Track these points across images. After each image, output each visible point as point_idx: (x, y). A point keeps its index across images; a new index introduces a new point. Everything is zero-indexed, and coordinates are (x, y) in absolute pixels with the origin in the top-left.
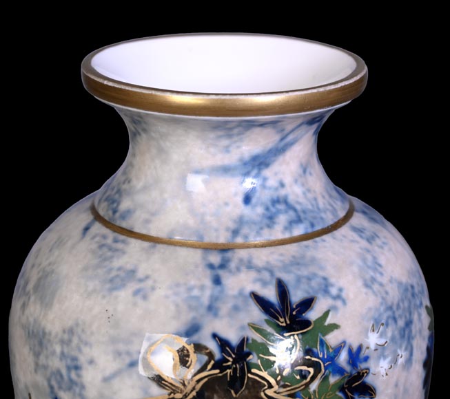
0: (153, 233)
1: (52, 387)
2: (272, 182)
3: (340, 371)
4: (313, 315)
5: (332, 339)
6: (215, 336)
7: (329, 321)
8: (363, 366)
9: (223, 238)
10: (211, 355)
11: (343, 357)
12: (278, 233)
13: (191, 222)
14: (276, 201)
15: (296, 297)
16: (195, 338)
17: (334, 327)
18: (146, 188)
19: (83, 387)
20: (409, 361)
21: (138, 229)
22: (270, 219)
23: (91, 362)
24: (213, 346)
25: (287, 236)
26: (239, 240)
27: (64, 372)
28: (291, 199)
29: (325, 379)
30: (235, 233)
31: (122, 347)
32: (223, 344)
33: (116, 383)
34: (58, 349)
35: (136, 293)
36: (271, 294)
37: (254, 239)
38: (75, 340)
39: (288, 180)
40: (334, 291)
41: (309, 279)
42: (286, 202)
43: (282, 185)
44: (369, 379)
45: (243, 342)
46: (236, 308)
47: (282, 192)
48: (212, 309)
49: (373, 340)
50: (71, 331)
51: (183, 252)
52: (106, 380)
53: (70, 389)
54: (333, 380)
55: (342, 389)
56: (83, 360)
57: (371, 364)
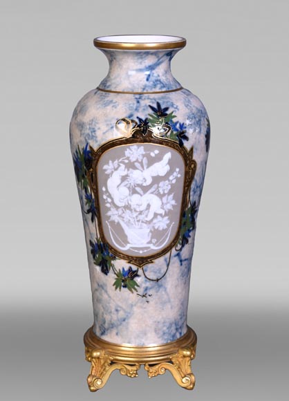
0: (118, 91)
1: (86, 140)
2: (155, 75)
3: (177, 130)
4: (168, 112)
5: (174, 120)
6: (138, 117)
7: (173, 114)
8: (184, 130)
9: (140, 91)
10: (136, 123)
11: (178, 126)
12: (157, 90)
13: (130, 86)
14: (157, 81)
15: (163, 107)
16: (131, 118)
17: (175, 116)
18: (115, 78)
19: (96, 137)
20: (200, 132)
21: (113, 90)
22: (155, 86)
23: (99, 129)
24: (137, 121)
25: (160, 91)
26: (145, 91)
27: (90, 134)
28: (162, 80)
29: (172, 132)
30: (144, 89)
31: (109, 123)
32: (140, 120)
33: (107, 134)
34: (88, 127)
35: (113, 106)
36: (155, 106)
37: (149, 91)
38: (94, 123)
39: (160, 74)
40: (175, 106)
41: (167, 102)
42: (160, 81)
43: (159, 76)
44: (186, 134)
45: (146, 119)
46: (144, 109)
47: (159, 78)
48: (137, 110)
49: (188, 122)
50: (92, 120)
51: (127, 95)
52: (104, 133)
53: (92, 139)
54: (175, 132)
55: (178, 136)
56: (96, 129)
57: (187, 129)
